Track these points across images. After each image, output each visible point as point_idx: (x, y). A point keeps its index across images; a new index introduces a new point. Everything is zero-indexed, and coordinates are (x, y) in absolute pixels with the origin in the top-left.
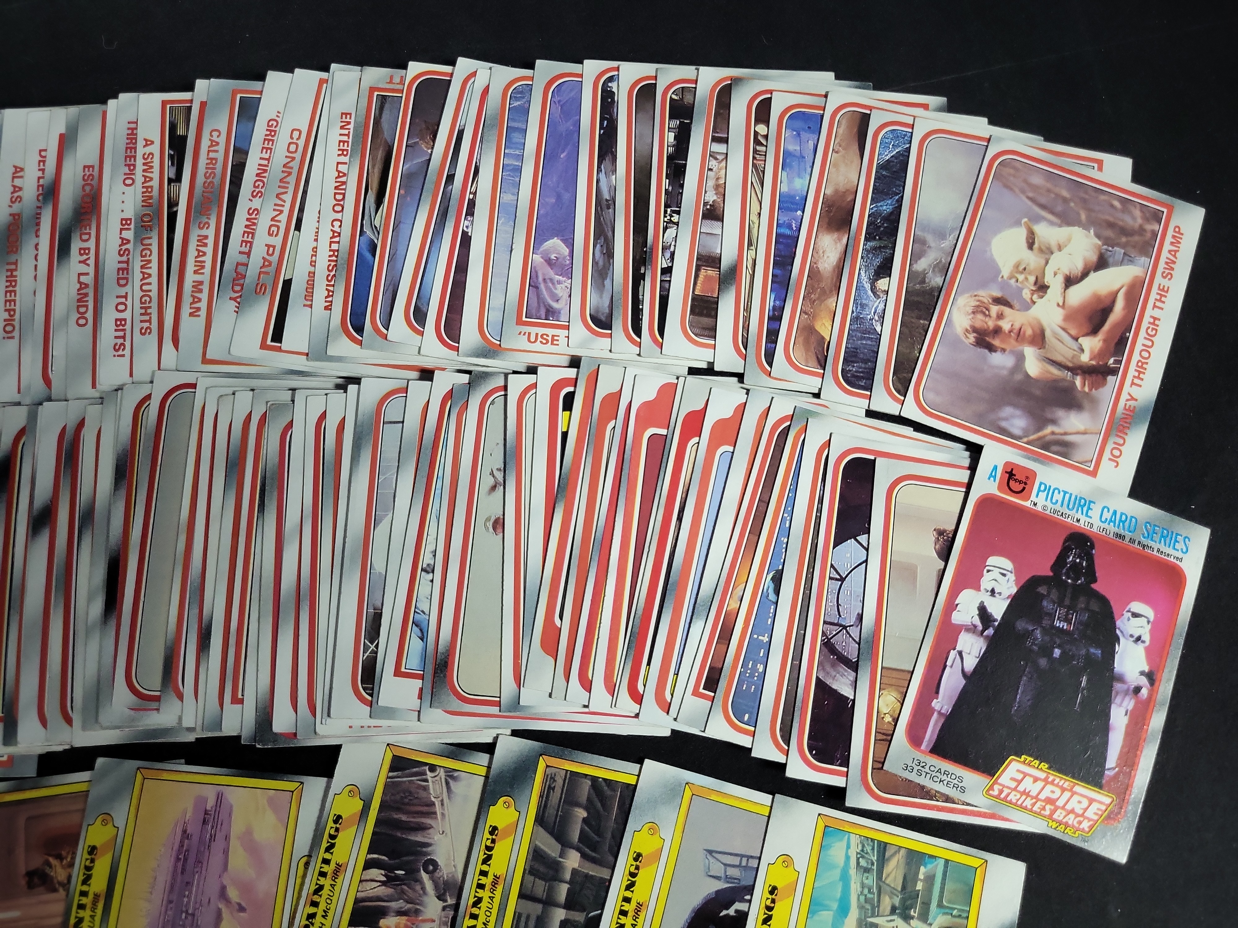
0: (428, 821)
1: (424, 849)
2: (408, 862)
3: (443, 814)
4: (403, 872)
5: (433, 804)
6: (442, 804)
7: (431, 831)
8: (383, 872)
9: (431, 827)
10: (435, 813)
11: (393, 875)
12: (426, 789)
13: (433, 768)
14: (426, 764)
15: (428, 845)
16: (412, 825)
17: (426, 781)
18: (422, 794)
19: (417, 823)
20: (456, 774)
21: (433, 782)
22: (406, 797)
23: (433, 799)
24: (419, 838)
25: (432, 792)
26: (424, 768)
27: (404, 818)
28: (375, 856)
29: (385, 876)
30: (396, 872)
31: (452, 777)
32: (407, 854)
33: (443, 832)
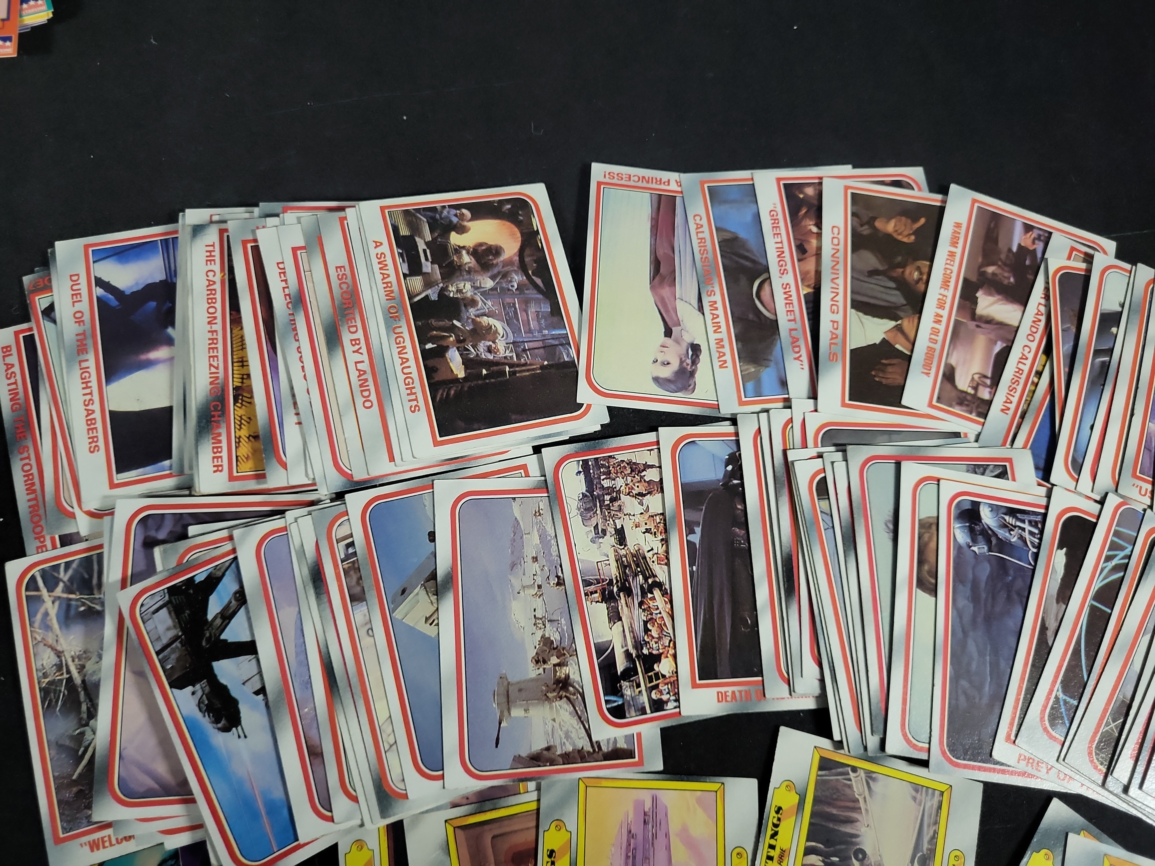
0: (855, 815)
1: (854, 840)
2: (841, 851)
3: (867, 810)
4: (837, 859)
5: (858, 801)
6: (865, 801)
7: (858, 824)
8: (821, 858)
9: (857, 821)
10: (860, 808)
11: (829, 861)
12: (850, 787)
13: (854, 769)
14: (849, 766)
15: (856, 836)
16: (842, 818)
17: (850, 780)
18: (848, 791)
19: (846, 817)
20: (874, 775)
21: (856, 781)
22: (834, 793)
23: (857, 796)
24: (847, 829)
25: (855, 790)
26: (847, 768)
27: (834, 811)
28: (813, 844)
29: (823, 861)
30: (832, 858)
31: (871, 778)
32: (841, 843)
33: (868, 826)
